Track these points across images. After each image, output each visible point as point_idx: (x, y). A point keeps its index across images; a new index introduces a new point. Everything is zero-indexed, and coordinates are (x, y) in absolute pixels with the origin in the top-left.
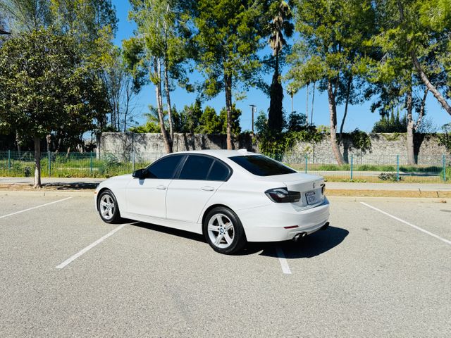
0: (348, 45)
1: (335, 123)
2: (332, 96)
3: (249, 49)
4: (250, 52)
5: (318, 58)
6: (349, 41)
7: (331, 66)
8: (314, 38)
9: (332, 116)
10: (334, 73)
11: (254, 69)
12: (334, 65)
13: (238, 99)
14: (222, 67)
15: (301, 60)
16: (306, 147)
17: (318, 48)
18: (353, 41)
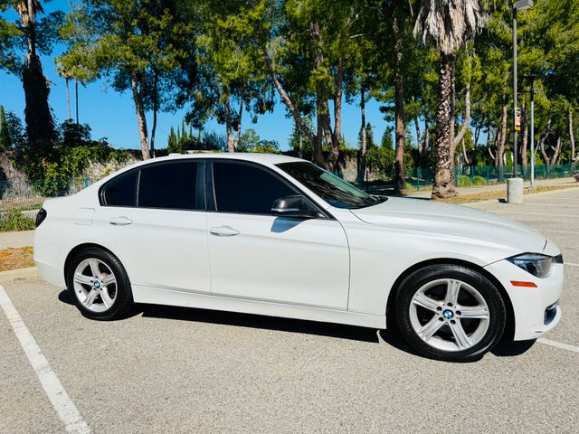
0: (157, 28)
1: (146, 135)
2: (138, 98)
5: (115, 38)
6: (157, 22)
7: (134, 52)
9: (141, 125)
10: (141, 63)
12: (139, 52)
15: (85, 37)
16: (105, 170)
17: (116, 25)
18: (163, 24)
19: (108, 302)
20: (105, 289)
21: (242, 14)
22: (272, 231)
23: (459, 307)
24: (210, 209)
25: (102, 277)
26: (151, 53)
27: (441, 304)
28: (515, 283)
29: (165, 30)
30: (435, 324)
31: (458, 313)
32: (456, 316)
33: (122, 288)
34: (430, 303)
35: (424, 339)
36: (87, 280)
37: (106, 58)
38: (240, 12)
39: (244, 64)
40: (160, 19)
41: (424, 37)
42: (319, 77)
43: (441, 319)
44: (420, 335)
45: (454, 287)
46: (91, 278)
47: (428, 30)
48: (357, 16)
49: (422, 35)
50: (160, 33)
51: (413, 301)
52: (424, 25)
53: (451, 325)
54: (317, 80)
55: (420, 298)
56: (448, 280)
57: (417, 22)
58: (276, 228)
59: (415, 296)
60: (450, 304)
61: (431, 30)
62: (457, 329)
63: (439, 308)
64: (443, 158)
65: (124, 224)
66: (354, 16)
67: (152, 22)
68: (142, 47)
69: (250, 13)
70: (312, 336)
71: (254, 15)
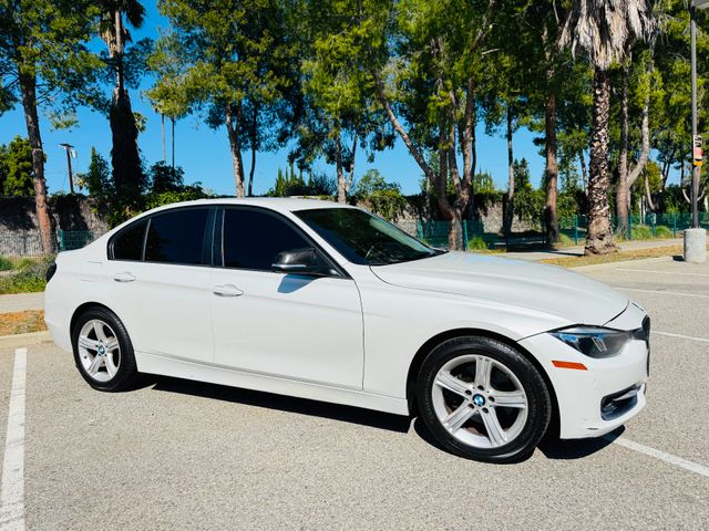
0: (255, 53)
1: (242, 179)
2: (233, 136)
3: (77, 29)
4: (78, 35)
5: (207, 67)
6: (255, 46)
7: (229, 82)
8: (198, 31)
9: (237, 167)
10: (236, 94)
11: (89, 70)
12: (233, 81)
13: (58, 126)
14: (18, 57)
15: (175, 67)
17: (208, 52)
18: (262, 48)
19: (113, 371)
20: (110, 356)
21: (345, 31)
22: (279, 290)
23: (492, 392)
24: (217, 264)
25: (106, 341)
26: (248, 82)
27: (470, 386)
28: (557, 364)
29: (265, 54)
30: (465, 412)
31: (492, 399)
32: (489, 402)
33: (125, 355)
34: (458, 386)
35: (450, 431)
36: (92, 344)
37: (197, 90)
38: (343, 29)
39: (348, 92)
40: (259, 42)
41: (573, 49)
42: (439, 104)
43: (471, 406)
44: (446, 425)
45: (484, 365)
46: (97, 343)
47: (578, 39)
48: (491, 27)
49: (571, 46)
50: (258, 58)
51: (436, 382)
52: (574, 35)
53: (483, 414)
54: (439, 107)
55: (444, 379)
56: (476, 357)
57: (565, 30)
58: (284, 288)
59: (438, 375)
60: (481, 388)
61: (582, 40)
62: (491, 420)
63: (468, 392)
64: (599, 203)
65: (127, 281)
66: (487, 26)
67: (250, 46)
68: (237, 76)
69: (355, 30)
70: (329, 421)
71: (361, 32)
